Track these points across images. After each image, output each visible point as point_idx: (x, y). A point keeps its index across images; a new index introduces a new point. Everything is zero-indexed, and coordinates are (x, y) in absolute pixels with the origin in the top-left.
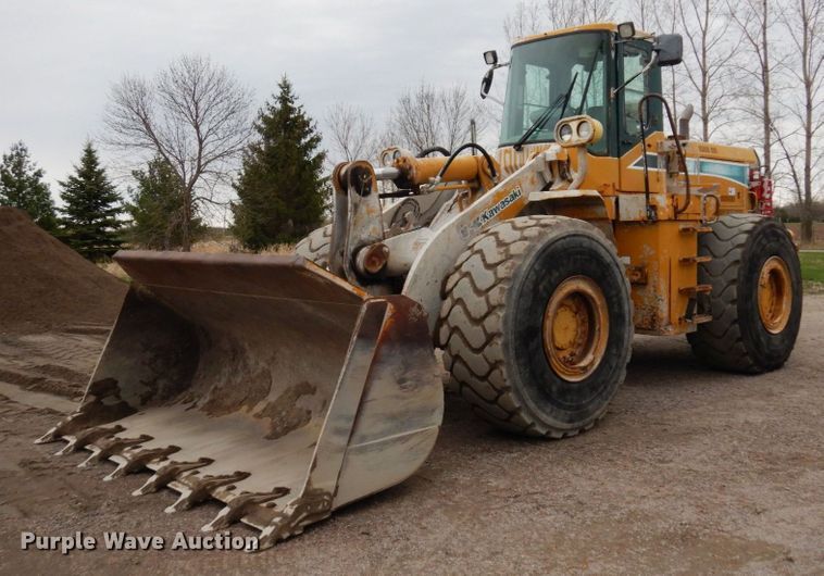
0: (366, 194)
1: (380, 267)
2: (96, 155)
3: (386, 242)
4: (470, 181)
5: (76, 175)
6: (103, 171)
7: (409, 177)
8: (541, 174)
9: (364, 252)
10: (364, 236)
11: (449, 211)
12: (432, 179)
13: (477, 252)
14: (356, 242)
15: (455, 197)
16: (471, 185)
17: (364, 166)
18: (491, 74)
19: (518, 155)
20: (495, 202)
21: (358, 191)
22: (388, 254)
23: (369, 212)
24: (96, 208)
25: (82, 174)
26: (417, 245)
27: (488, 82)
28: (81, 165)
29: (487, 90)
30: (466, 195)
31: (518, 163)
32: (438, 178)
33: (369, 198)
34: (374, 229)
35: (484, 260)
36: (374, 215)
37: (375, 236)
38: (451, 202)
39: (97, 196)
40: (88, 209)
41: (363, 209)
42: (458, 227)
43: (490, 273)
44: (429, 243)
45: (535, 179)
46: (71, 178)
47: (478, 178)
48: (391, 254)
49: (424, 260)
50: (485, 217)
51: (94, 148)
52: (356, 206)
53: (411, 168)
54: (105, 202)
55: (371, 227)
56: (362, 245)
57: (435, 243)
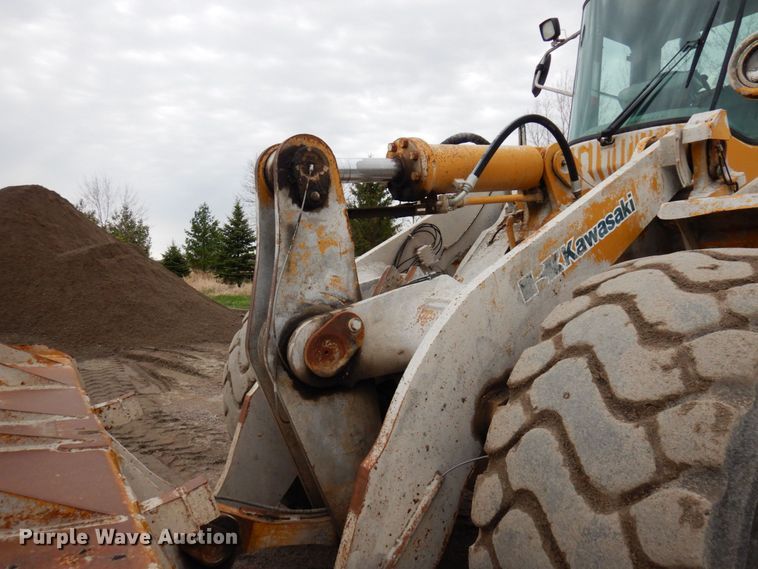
0: (315, 204)
1: (342, 362)
2: (242, 210)
3: (356, 308)
4: (527, 190)
5: (229, 224)
6: (246, 221)
7: (413, 176)
8: (672, 171)
9: (306, 330)
10: (313, 295)
11: (491, 243)
12: (459, 181)
13: (575, 351)
14: (292, 307)
15: (500, 219)
16: (530, 198)
17: (309, 145)
18: (548, 59)
19: (605, 152)
20: (588, 223)
21: (297, 200)
22: (361, 333)
23: (323, 244)
24: (242, 246)
25: (233, 223)
26: (426, 313)
27: (543, 70)
28: (232, 217)
29: (542, 80)
30: (520, 216)
31: (604, 166)
32: (472, 179)
33: (324, 214)
34: (336, 279)
35: (602, 381)
36: (336, 250)
37: (336, 294)
38: (493, 229)
39: (242, 238)
40: (237, 246)
41: (309, 237)
42: (513, 278)
43: (632, 433)
44: (450, 311)
45: (659, 181)
46: (226, 226)
47: (542, 185)
48: (368, 333)
49: (435, 355)
50: (568, 253)
51: (240, 205)
52: (291, 231)
53: (416, 158)
54: (248, 242)
55: (329, 275)
56: (307, 313)
57: (463, 313)
